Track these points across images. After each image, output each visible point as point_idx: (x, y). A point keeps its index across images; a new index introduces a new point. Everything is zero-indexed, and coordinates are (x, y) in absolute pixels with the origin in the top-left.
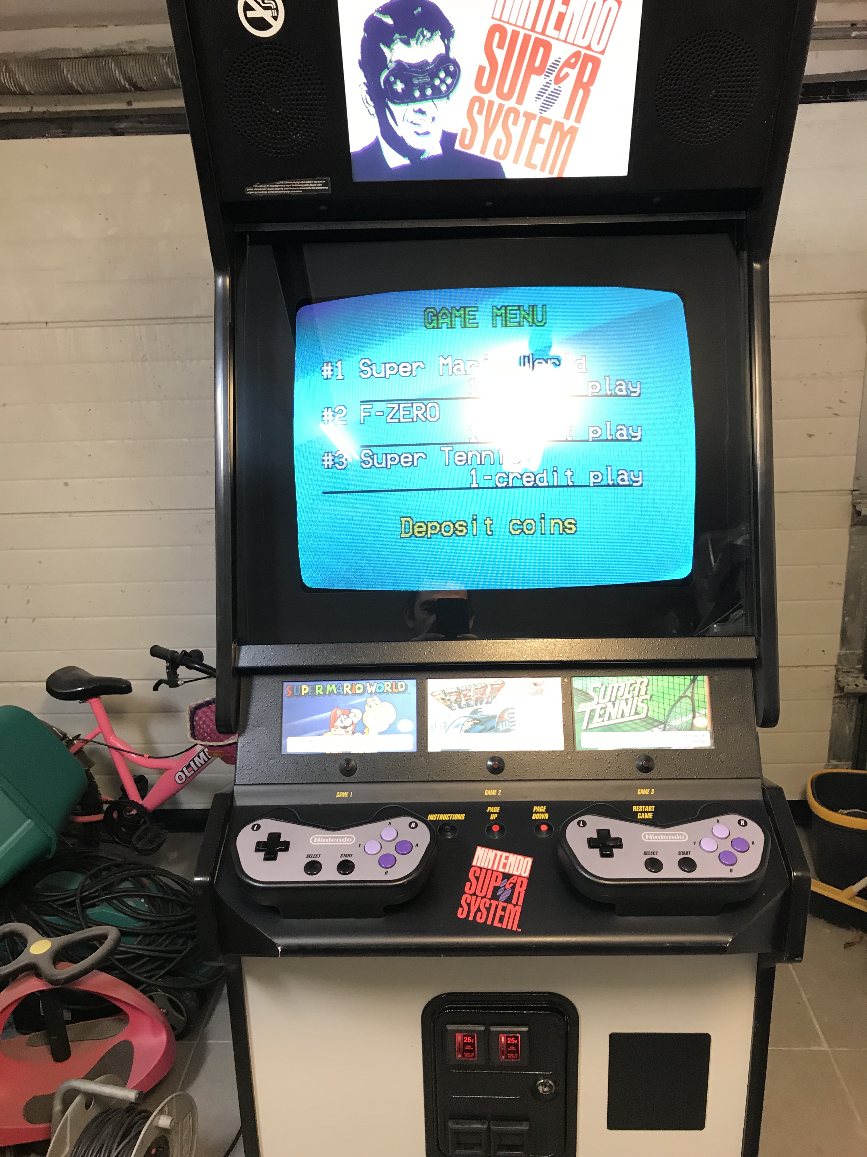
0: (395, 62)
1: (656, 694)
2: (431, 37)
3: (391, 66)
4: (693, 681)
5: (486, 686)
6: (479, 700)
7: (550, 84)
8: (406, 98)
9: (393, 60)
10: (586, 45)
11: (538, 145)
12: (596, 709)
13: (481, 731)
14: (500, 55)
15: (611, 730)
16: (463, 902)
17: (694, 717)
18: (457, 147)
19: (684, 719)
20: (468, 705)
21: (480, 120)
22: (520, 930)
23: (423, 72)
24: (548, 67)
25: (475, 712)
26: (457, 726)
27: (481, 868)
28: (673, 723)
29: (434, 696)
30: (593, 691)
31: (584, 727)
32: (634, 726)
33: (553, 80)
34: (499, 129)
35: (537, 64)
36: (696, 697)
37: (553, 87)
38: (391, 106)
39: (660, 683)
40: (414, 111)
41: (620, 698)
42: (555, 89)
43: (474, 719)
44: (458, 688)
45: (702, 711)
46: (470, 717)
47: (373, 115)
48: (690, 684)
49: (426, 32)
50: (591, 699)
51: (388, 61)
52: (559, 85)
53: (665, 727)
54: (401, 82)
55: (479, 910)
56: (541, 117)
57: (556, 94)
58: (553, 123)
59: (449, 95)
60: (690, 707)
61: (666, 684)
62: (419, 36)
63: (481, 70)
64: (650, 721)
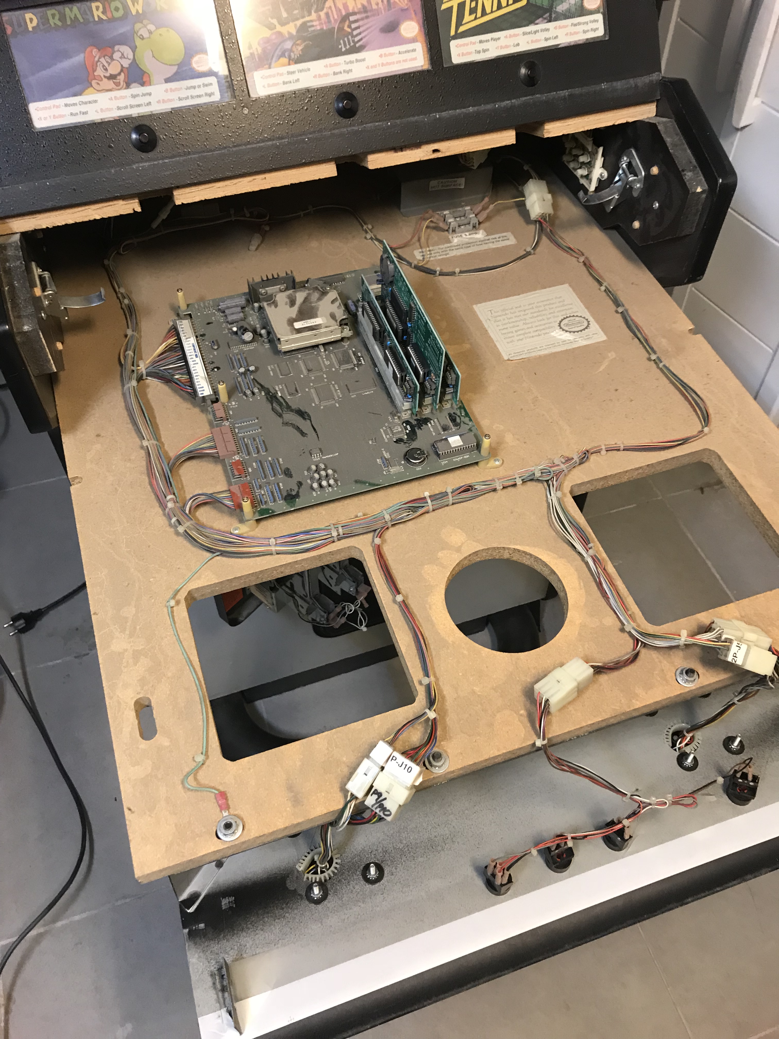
13: (319, 56)
15: (487, 30)
25: (303, 27)
28: (560, 7)
31: (453, 33)
32: (514, 20)
43: (305, 38)
46: (298, 37)
53: (550, 17)
64: (533, 10)
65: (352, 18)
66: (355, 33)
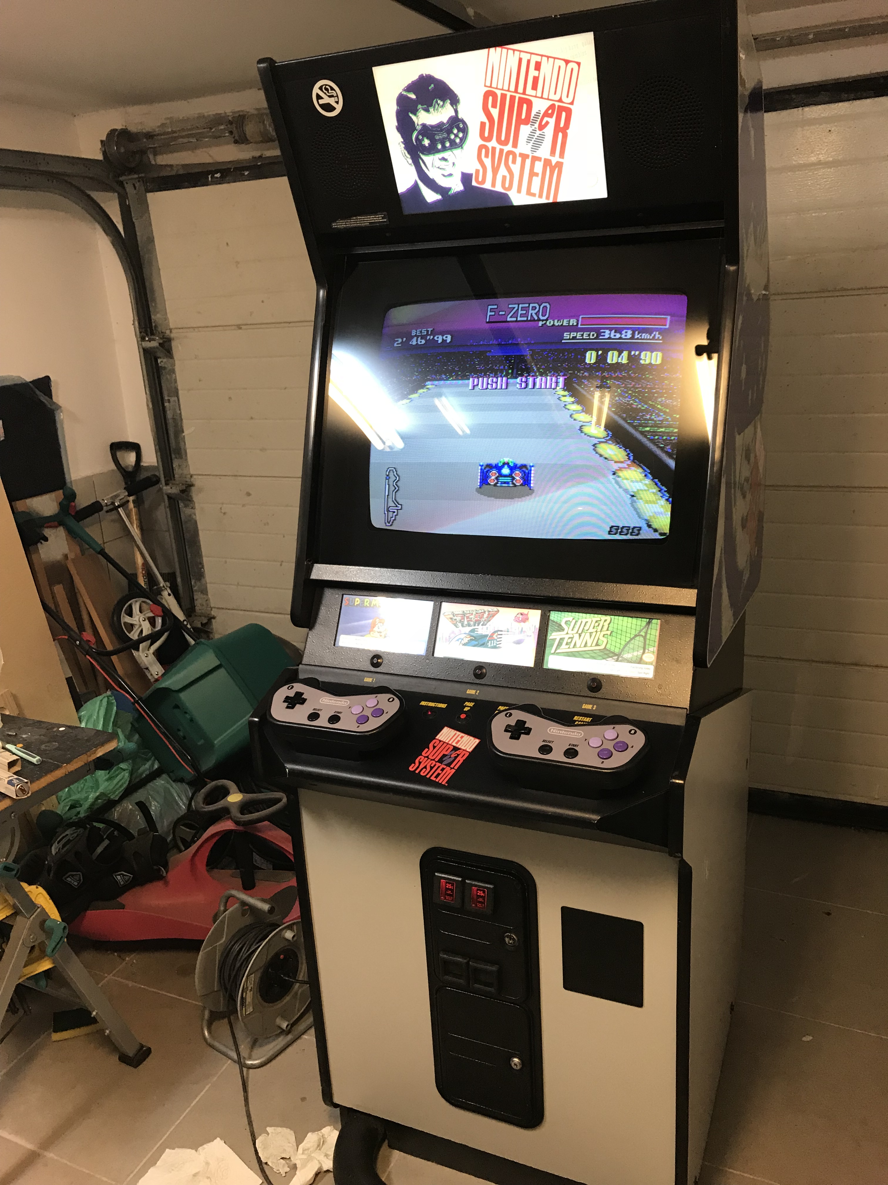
0: (421, 125)
1: (615, 630)
2: (444, 104)
3: (419, 128)
4: (649, 623)
5: (485, 612)
6: (477, 622)
7: (536, 131)
8: (432, 150)
9: (420, 123)
10: (558, 99)
11: (534, 178)
12: (564, 638)
13: (475, 646)
14: (495, 112)
15: (575, 656)
16: (417, 761)
17: (644, 653)
18: (474, 183)
19: (635, 654)
20: (469, 625)
21: (488, 162)
22: (446, 785)
23: (441, 130)
24: (532, 118)
25: (473, 631)
26: (458, 640)
27: (440, 741)
28: (626, 656)
29: (445, 616)
30: (565, 623)
31: (553, 651)
32: (594, 655)
33: (537, 127)
34: (503, 168)
35: (523, 117)
36: (648, 636)
37: (538, 132)
38: (423, 156)
39: (620, 623)
40: (440, 159)
41: (586, 631)
42: (540, 134)
43: (472, 636)
44: (464, 612)
45: (651, 649)
46: (469, 634)
47: (410, 164)
48: (645, 626)
49: (439, 101)
50: (563, 630)
51: (416, 125)
52: (543, 131)
53: (618, 659)
54: (427, 138)
55: (425, 767)
56: (533, 157)
57: (542, 137)
58: (543, 160)
59: (461, 146)
60: (642, 644)
61: (625, 624)
62: (435, 105)
63: (483, 124)
64: (608, 652)
65: (499, 633)
66: (498, 640)
